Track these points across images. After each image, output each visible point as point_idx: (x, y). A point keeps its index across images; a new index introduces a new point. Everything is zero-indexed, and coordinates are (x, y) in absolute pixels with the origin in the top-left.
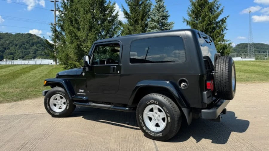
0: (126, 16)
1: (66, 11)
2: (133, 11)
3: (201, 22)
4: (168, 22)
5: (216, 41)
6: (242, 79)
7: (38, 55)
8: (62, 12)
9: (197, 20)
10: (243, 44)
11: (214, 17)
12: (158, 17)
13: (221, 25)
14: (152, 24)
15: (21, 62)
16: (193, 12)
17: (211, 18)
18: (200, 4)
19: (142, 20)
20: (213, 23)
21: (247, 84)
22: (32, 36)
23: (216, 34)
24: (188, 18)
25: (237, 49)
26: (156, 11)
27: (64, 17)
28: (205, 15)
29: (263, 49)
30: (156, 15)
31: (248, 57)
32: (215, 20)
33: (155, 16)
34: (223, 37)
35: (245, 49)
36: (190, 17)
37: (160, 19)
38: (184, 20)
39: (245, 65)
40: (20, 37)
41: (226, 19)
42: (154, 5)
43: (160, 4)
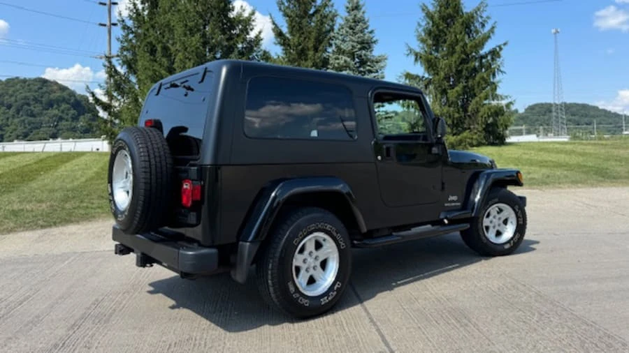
0: (279, 40)
1: (138, 27)
2: (294, 29)
3: (447, 55)
4: (373, 56)
5: (480, 98)
6: (534, 181)
7: (62, 129)
8: (131, 29)
9: (437, 51)
10: (542, 105)
11: (476, 44)
12: (351, 43)
13: (490, 61)
14: (337, 59)
15: (22, 146)
16: (429, 33)
17: (469, 46)
18: (444, 16)
19: (316, 50)
20: (472, 58)
21: (544, 191)
22: (49, 84)
23: (479, 82)
24: (418, 47)
25: (527, 117)
26: (348, 29)
27: (134, 41)
28: (455, 41)
29: (586, 116)
30: (348, 39)
31: (552, 135)
32: (477, 52)
33: (346, 41)
34: (496, 89)
35: (546, 117)
36: (421, 45)
37: (355, 48)
38: (409, 51)
39: (541, 150)
40: (18, 87)
41: (501, 49)
42: (342, 18)
43: (355, 16)
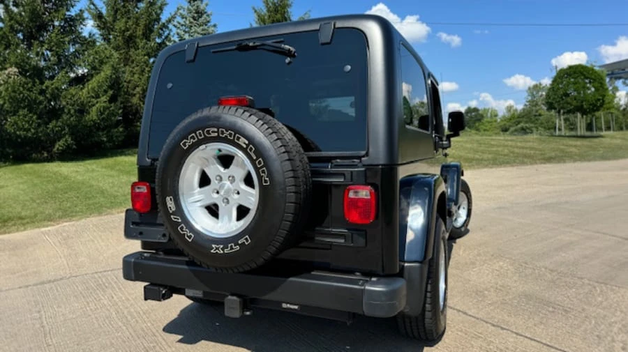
43: (198, 7)
